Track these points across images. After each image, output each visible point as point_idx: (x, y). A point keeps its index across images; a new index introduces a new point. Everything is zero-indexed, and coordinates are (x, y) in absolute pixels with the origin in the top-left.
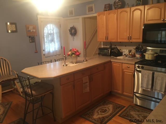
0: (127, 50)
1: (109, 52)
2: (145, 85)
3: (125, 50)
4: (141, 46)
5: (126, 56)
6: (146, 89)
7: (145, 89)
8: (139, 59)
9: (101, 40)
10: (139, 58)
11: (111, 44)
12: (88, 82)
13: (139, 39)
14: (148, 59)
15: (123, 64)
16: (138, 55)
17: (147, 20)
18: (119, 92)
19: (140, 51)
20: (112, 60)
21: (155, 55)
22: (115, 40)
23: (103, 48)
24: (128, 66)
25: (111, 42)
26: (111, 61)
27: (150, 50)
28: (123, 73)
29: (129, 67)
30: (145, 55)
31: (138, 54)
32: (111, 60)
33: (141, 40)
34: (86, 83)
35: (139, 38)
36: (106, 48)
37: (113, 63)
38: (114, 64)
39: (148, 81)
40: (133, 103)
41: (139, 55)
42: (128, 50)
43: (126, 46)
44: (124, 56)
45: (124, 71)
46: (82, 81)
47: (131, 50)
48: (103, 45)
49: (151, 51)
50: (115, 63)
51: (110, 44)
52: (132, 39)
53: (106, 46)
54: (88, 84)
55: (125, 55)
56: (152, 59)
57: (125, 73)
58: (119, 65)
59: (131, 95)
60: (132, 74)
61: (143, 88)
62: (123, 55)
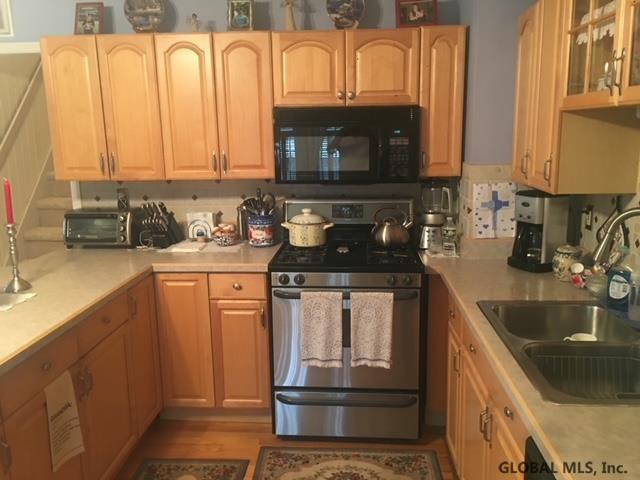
0: (205, 216)
1: (125, 229)
2: (318, 352)
3: (199, 215)
4: (270, 194)
5: (207, 240)
6: (327, 365)
7: (319, 364)
8: (264, 246)
9: (76, 171)
10: (265, 244)
11: (123, 189)
12: (73, 402)
13: (261, 167)
14: (305, 245)
15: (211, 275)
16: (259, 232)
17: (285, 93)
18: (204, 400)
19: (263, 214)
20: (157, 267)
21: (326, 227)
22: (153, 173)
23: (83, 209)
24: (236, 281)
25: (120, 182)
26: (155, 270)
27: (304, 211)
28: (215, 313)
29: (240, 288)
30: (287, 231)
31: (258, 228)
32: (152, 267)
33: (268, 172)
34: (61, 412)
35: (259, 163)
36: (99, 209)
37: (161, 277)
38: (169, 284)
39: (329, 332)
40: (274, 431)
41: (264, 233)
42: (210, 215)
43: (195, 198)
44: (195, 240)
45: (219, 307)
46: (45, 405)
47: (220, 214)
48: (82, 197)
49: (312, 213)
50: (172, 276)
51: (119, 191)
52: (232, 165)
53: (98, 199)
54: (73, 412)
55: (200, 234)
56: (318, 244)
57: (226, 312)
58: (192, 284)
59: (255, 404)
60: (254, 316)
61: (313, 363)
62: (191, 236)
